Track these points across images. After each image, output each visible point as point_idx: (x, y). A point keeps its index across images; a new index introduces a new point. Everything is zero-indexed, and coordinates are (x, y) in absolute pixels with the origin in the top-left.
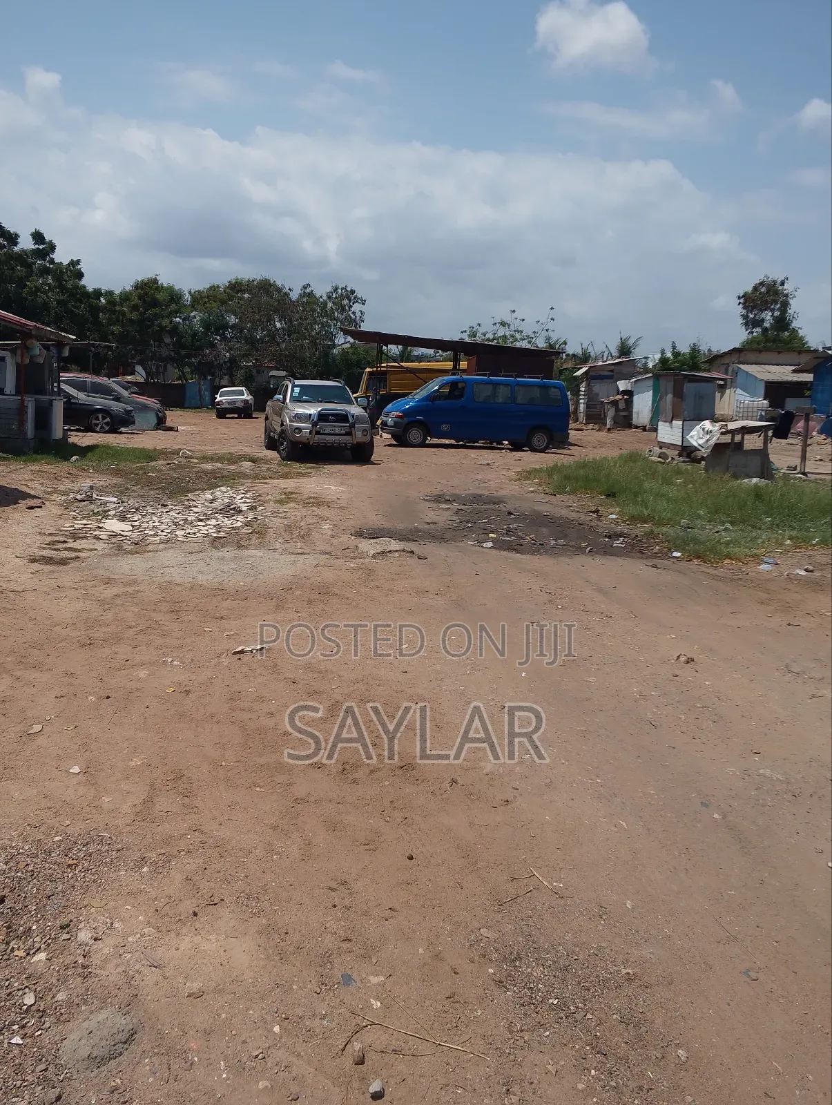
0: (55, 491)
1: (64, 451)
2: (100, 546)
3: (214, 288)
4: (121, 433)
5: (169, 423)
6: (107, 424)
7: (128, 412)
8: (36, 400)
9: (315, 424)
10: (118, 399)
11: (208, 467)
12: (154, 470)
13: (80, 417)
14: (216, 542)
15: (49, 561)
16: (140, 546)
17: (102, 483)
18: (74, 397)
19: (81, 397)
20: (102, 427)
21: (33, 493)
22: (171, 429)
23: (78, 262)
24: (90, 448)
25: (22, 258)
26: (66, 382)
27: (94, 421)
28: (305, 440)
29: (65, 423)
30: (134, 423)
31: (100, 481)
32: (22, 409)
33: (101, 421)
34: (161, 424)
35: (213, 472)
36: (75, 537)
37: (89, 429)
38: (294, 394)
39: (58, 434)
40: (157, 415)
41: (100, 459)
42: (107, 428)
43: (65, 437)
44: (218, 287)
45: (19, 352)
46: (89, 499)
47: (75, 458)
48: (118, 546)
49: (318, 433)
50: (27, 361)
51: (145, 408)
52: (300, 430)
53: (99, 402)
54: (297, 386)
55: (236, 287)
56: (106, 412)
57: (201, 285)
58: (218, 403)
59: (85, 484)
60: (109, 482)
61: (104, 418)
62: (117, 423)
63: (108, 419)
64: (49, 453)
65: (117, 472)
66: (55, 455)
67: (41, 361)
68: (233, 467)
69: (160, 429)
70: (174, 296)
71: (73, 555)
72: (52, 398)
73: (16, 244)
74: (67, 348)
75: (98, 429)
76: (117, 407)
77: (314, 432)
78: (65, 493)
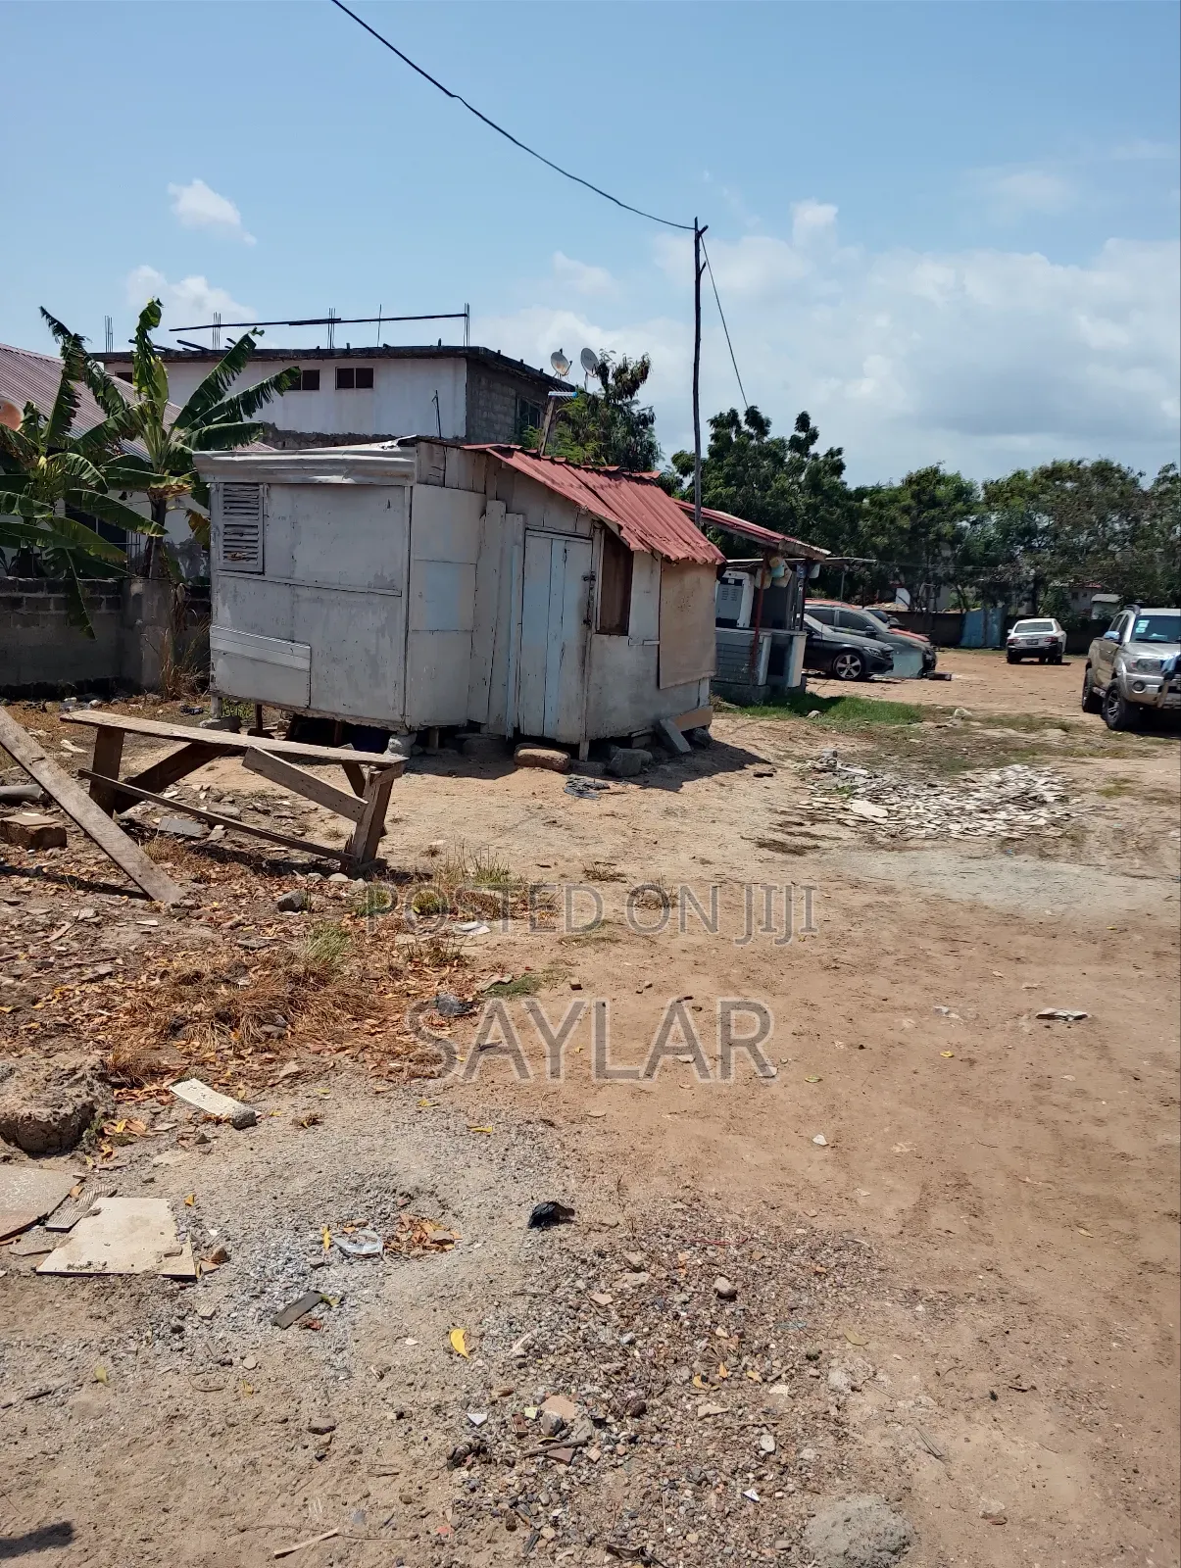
0: (789, 755)
1: (801, 703)
2: (845, 834)
3: (1019, 476)
4: (873, 681)
5: (938, 670)
6: (856, 668)
7: (885, 653)
8: (774, 637)
9: (1168, 677)
10: (872, 635)
11: (995, 733)
12: (918, 734)
13: (824, 659)
14: (1008, 845)
15: (780, 847)
16: (898, 841)
17: (849, 749)
18: (817, 632)
19: (826, 631)
20: (849, 673)
21: (762, 756)
22: (941, 677)
23: (839, 451)
24: (834, 701)
25: (774, 452)
26: (813, 613)
27: (840, 665)
28: (1149, 700)
29: (805, 666)
30: (891, 668)
31: (847, 745)
32: (755, 647)
33: (849, 664)
34: (928, 670)
35: (1003, 741)
36: (814, 820)
37: (833, 674)
38: (1138, 630)
39: (795, 681)
40: (924, 657)
41: (846, 716)
42: (855, 674)
43: (804, 684)
44: (1025, 472)
45: (759, 572)
46: (831, 768)
47: (814, 712)
48: (869, 836)
49: (1172, 690)
50: (768, 585)
51: (909, 647)
52: (1142, 684)
53: (848, 638)
54: (1145, 618)
55: (1054, 474)
56: (856, 652)
57: (1002, 473)
58: (1012, 642)
59: (826, 748)
60: (857, 748)
61: (852, 661)
62: (871, 667)
63: (858, 663)
64: (783, 705)
65: (869, 736)
66: (790, 708)
67: (784, 584)
68: (1032, 736)
69: (926, 677)
70: (963, 492)
71: (811, 842)
72: (792, 633)
73: (766, 433)
74: (818, 567)
75: (843, 675)
76: (871, 645)
77: (1166, 689)
78: (801, 759)
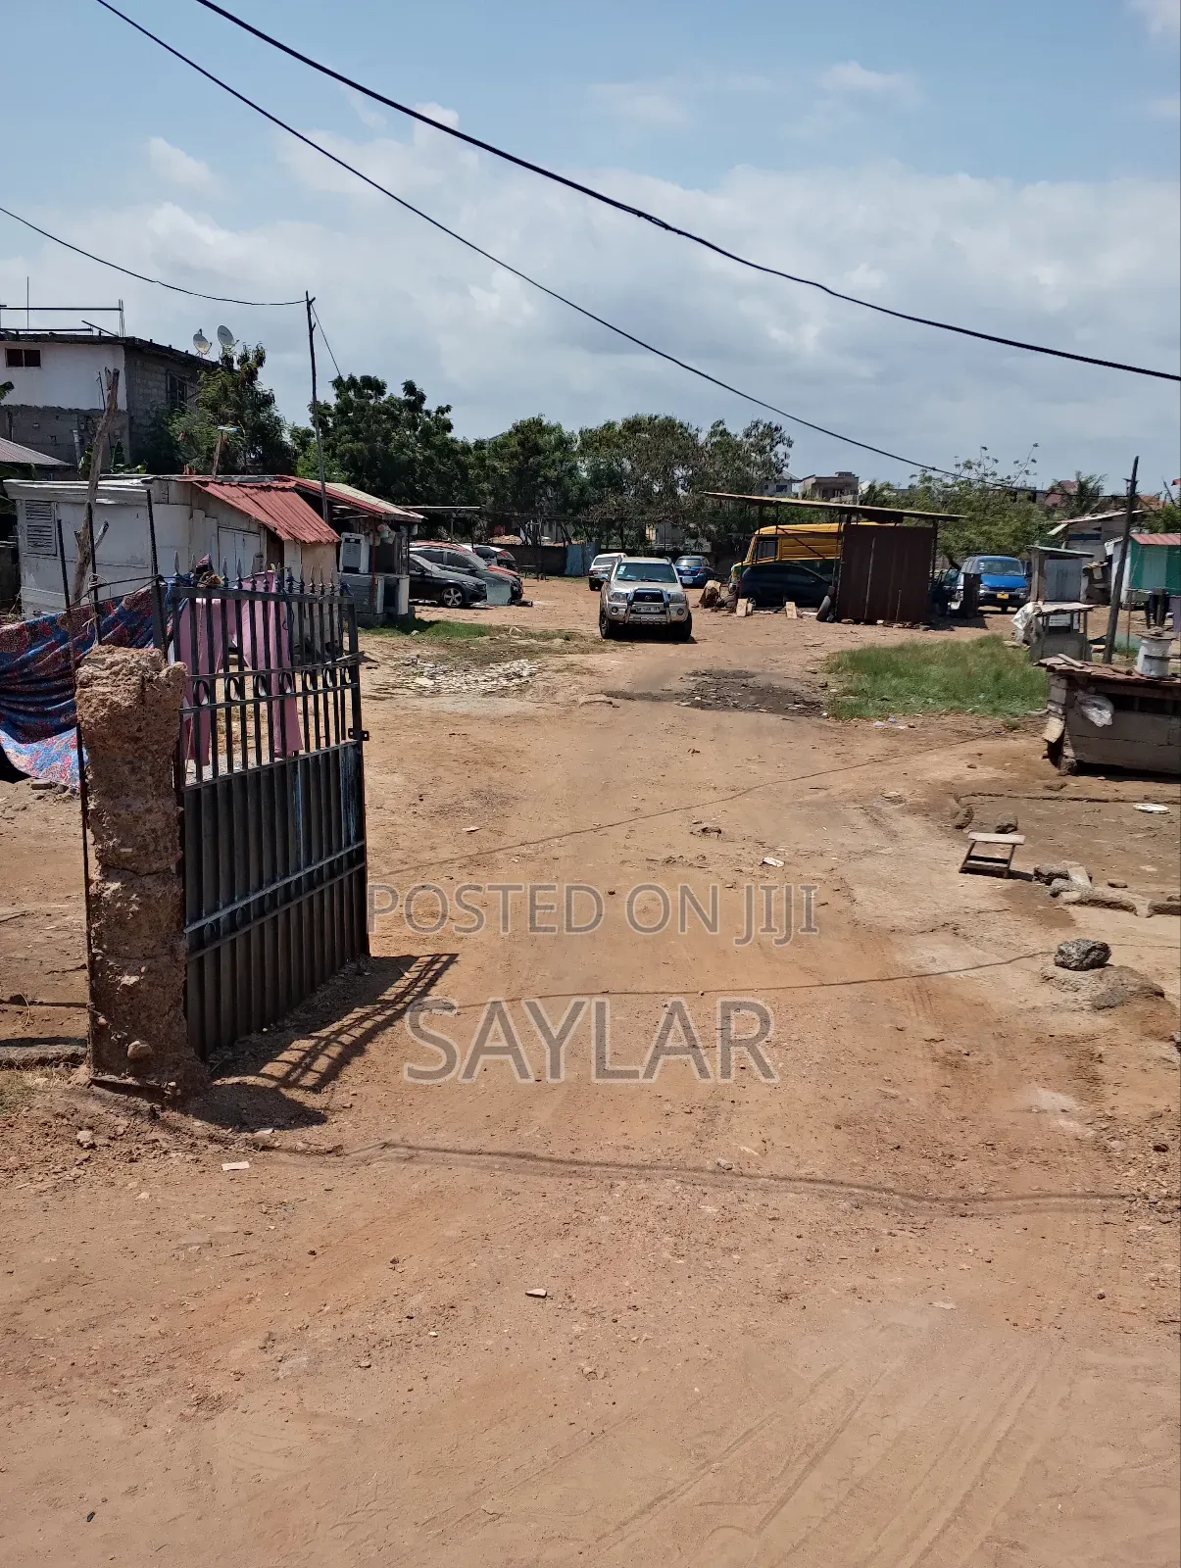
0: (390, 658)
1: (408, 625)
3: (610, 426)
4: (474, 608)
5: (524, 598)
6: (458, 598)
7: (479, 587)
8: (386, 579)
9: (630, 603)
10: (473, 572)
13: (428, 589)
16: (434, 694)
18: (428, 571)
19: (434, 569)
20: (454, 602)
21: (373, 658)
22: (525, 604)
23: (448, 409)
24: (431, 624)
25: (391, 410)
26: (418, 553)
27: (447, 596)
28: (621, 619)
29: (411, 596)
30: (486, 597)
32: (373, 587)
33: (453, 596)
34: (516, 598)
37: (442, 604)
38: (619, 573)
39: (403, 609)
40: (512, 588)
42: (458, 603)
43: (412, 611)
44: (614, 424)
45: (371, 535)
46: (413, 664)
47: (415, 632)
48: (420, 693)
49: (633, 612)
50: (378, 543)
51: (501, 581)
52: (617, 608)
53: (452, 576)
55: (634, 426)
56: (458, 587)
57: (595, 423)
58: (592, 573)
61: (455, 593)
62: (469, 598)
63: (459, 594)
64: (394, 627)
65: (446, 646)
66: (398, 629)
67: (390, 542)
69: (513, 604)
73: (383, 394)
75: (449, 604)
76: (469, 581)
77: (629, 611)
78: (397, 659)
